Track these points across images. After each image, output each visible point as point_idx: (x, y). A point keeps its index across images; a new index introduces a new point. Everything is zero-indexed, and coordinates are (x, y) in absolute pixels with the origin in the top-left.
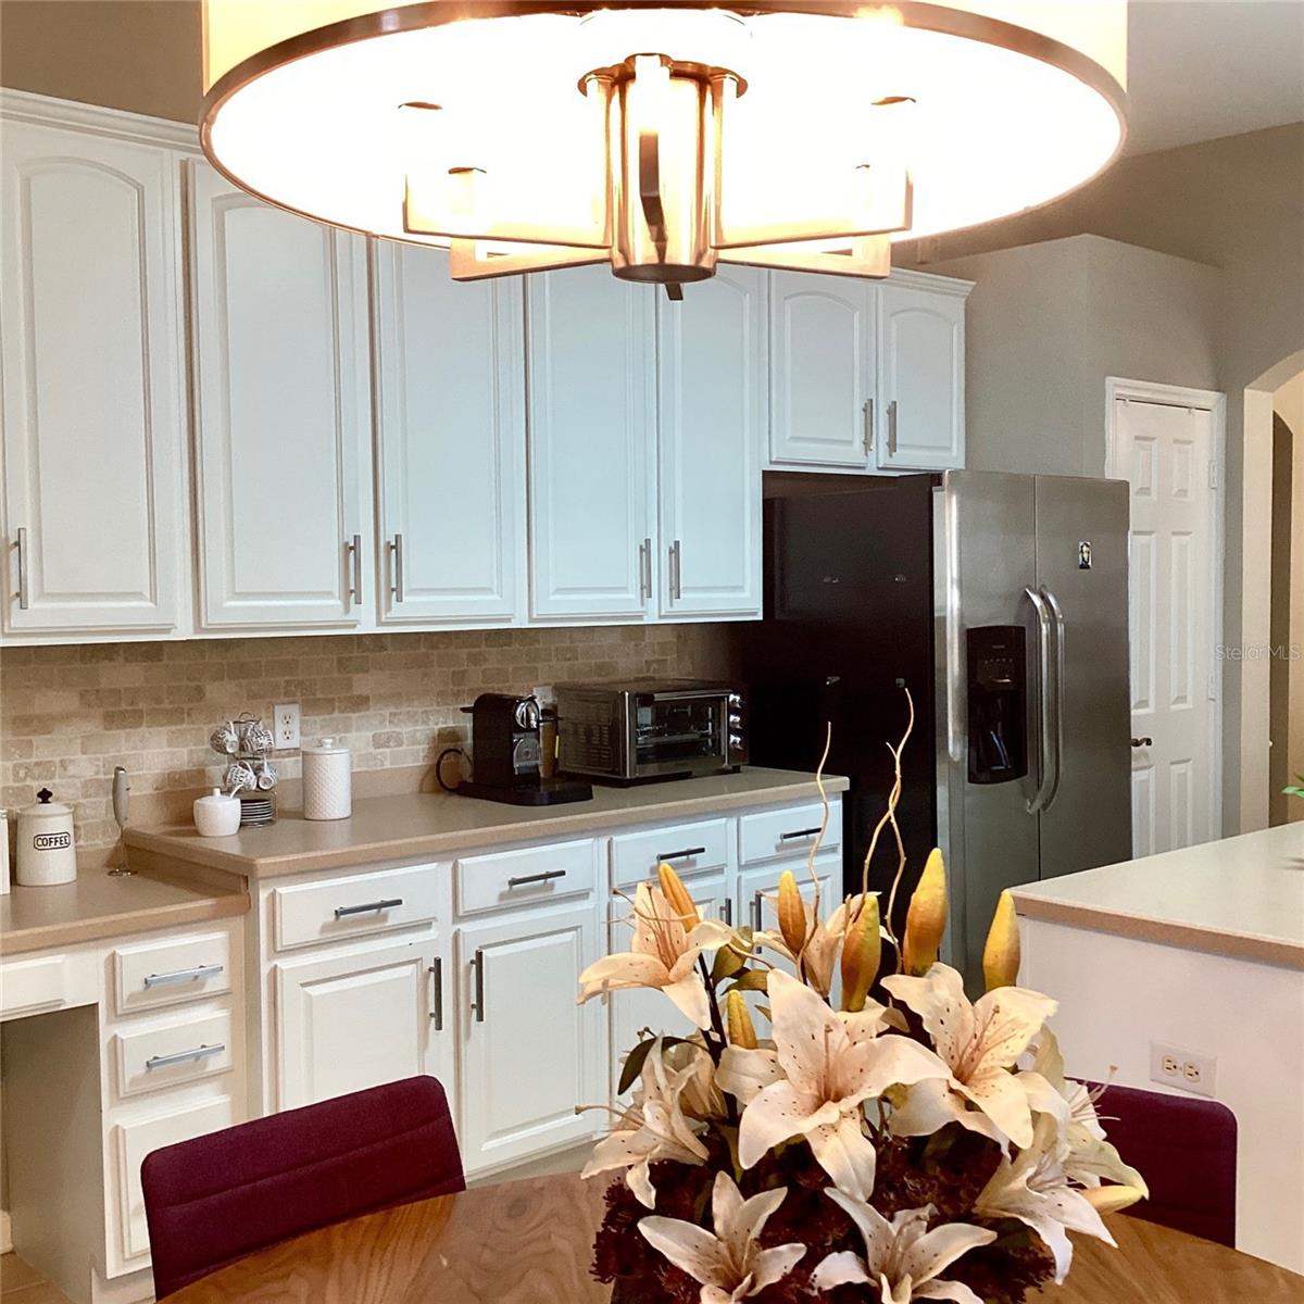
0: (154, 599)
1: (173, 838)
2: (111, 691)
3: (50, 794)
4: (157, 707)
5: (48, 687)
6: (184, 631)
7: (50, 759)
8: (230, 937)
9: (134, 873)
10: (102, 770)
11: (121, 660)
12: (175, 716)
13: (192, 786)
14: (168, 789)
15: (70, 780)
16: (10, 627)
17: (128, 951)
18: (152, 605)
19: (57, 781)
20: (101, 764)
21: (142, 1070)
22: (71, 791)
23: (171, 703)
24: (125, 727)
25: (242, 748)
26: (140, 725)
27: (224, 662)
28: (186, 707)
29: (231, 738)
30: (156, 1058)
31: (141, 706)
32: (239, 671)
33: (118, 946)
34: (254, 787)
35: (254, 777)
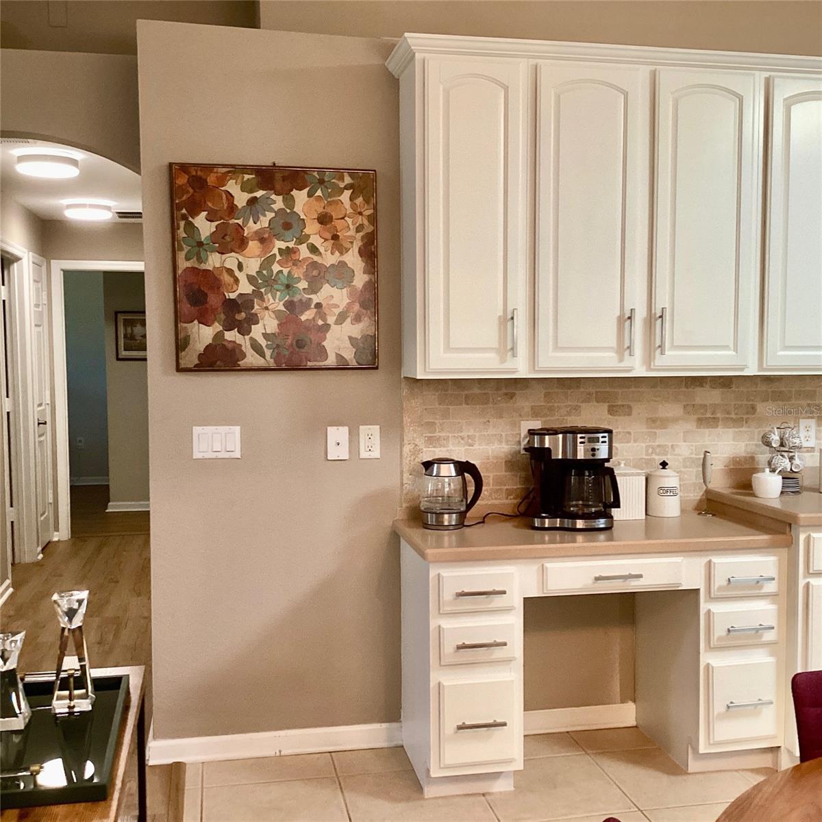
0: (736, 350)
1: (739, 497)
2: (701, 405)
3: (667, 464)
4: (727, 416)
5: (666, 401)
6: (752, 370)
7: (666, 443)
8: (779, 560)
9: (714, 515)
10: (694, 452)
11: (708, 386)
12: (738, 422)
13: (747, 466)
14: (732, 467)
15: (675, 457)
16: (654, 366)
17: (717, 560)
18: (734, 353)
19: (669, 456)
20: (693, 448)
21: (724, 633)
22: (677, 463)
23: (736, 414)
24: (709, 428)
25: (782, 445)
26: (717, 427)
27: (769, 390)
28: (745, 417)
29: (775, 438)
30: (732, 627)
31: (719, 415)
32: (778, 396)
33: (714, 557)
34: (789, 470)
35: (790, 463)
